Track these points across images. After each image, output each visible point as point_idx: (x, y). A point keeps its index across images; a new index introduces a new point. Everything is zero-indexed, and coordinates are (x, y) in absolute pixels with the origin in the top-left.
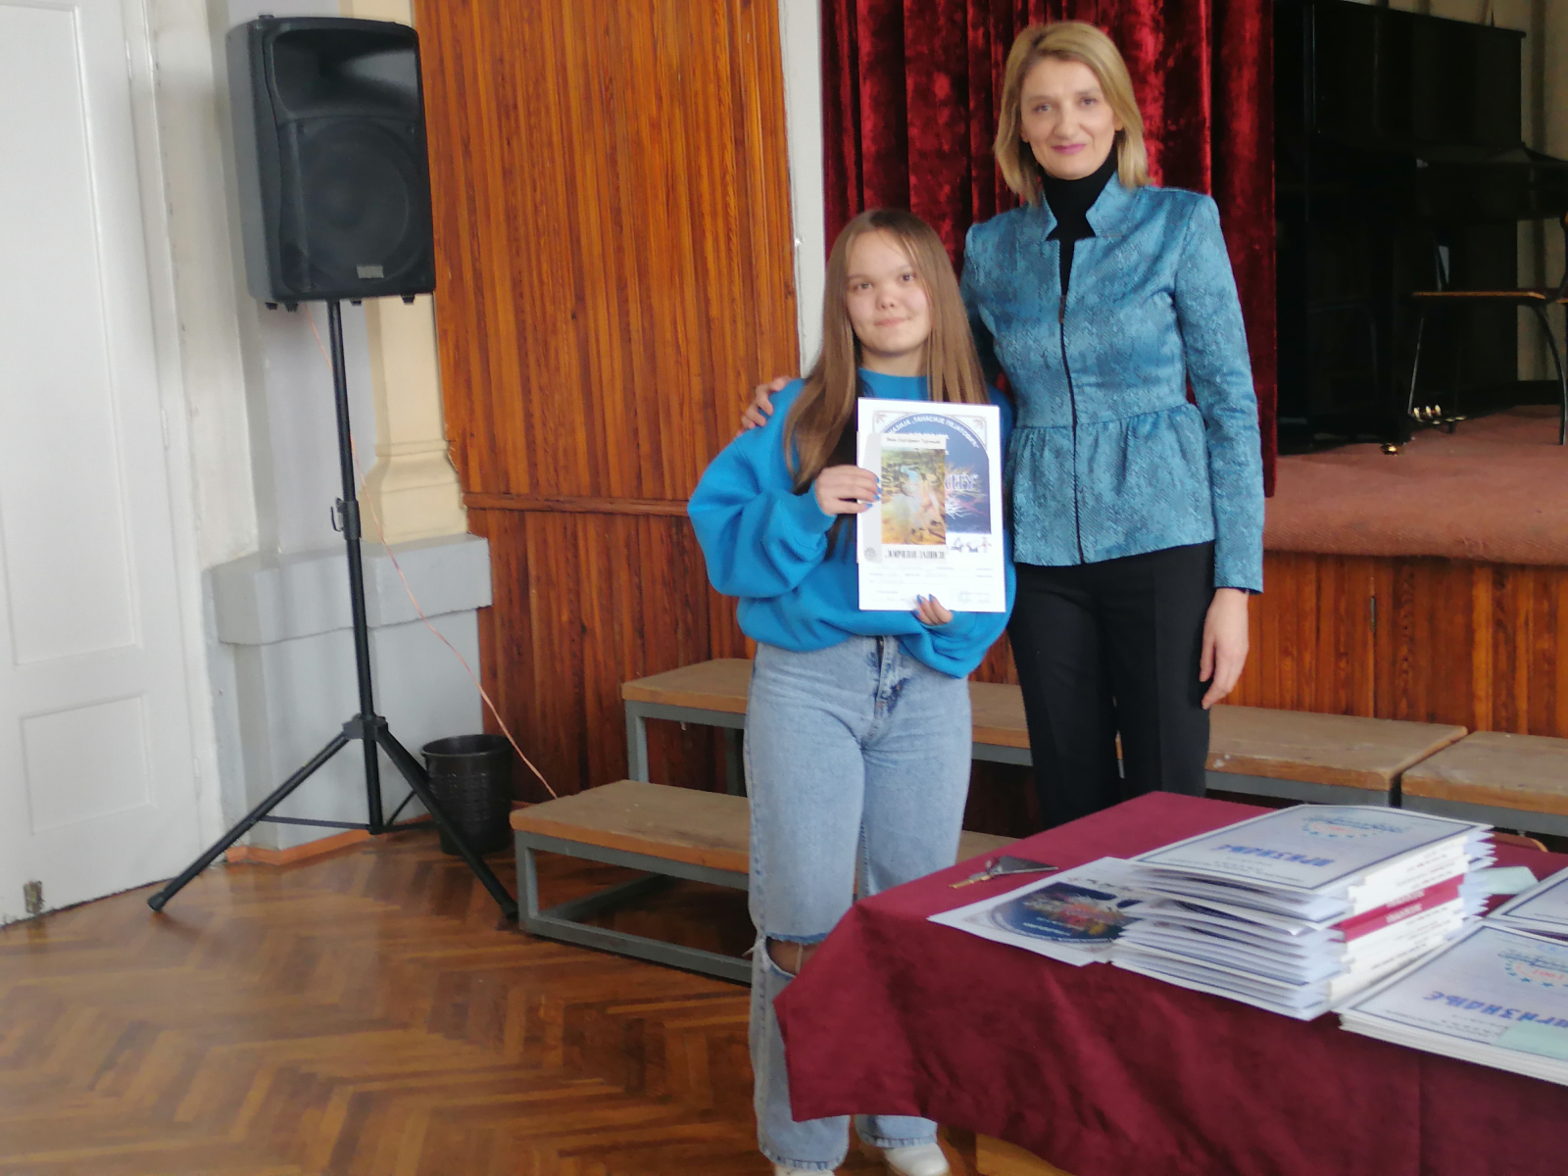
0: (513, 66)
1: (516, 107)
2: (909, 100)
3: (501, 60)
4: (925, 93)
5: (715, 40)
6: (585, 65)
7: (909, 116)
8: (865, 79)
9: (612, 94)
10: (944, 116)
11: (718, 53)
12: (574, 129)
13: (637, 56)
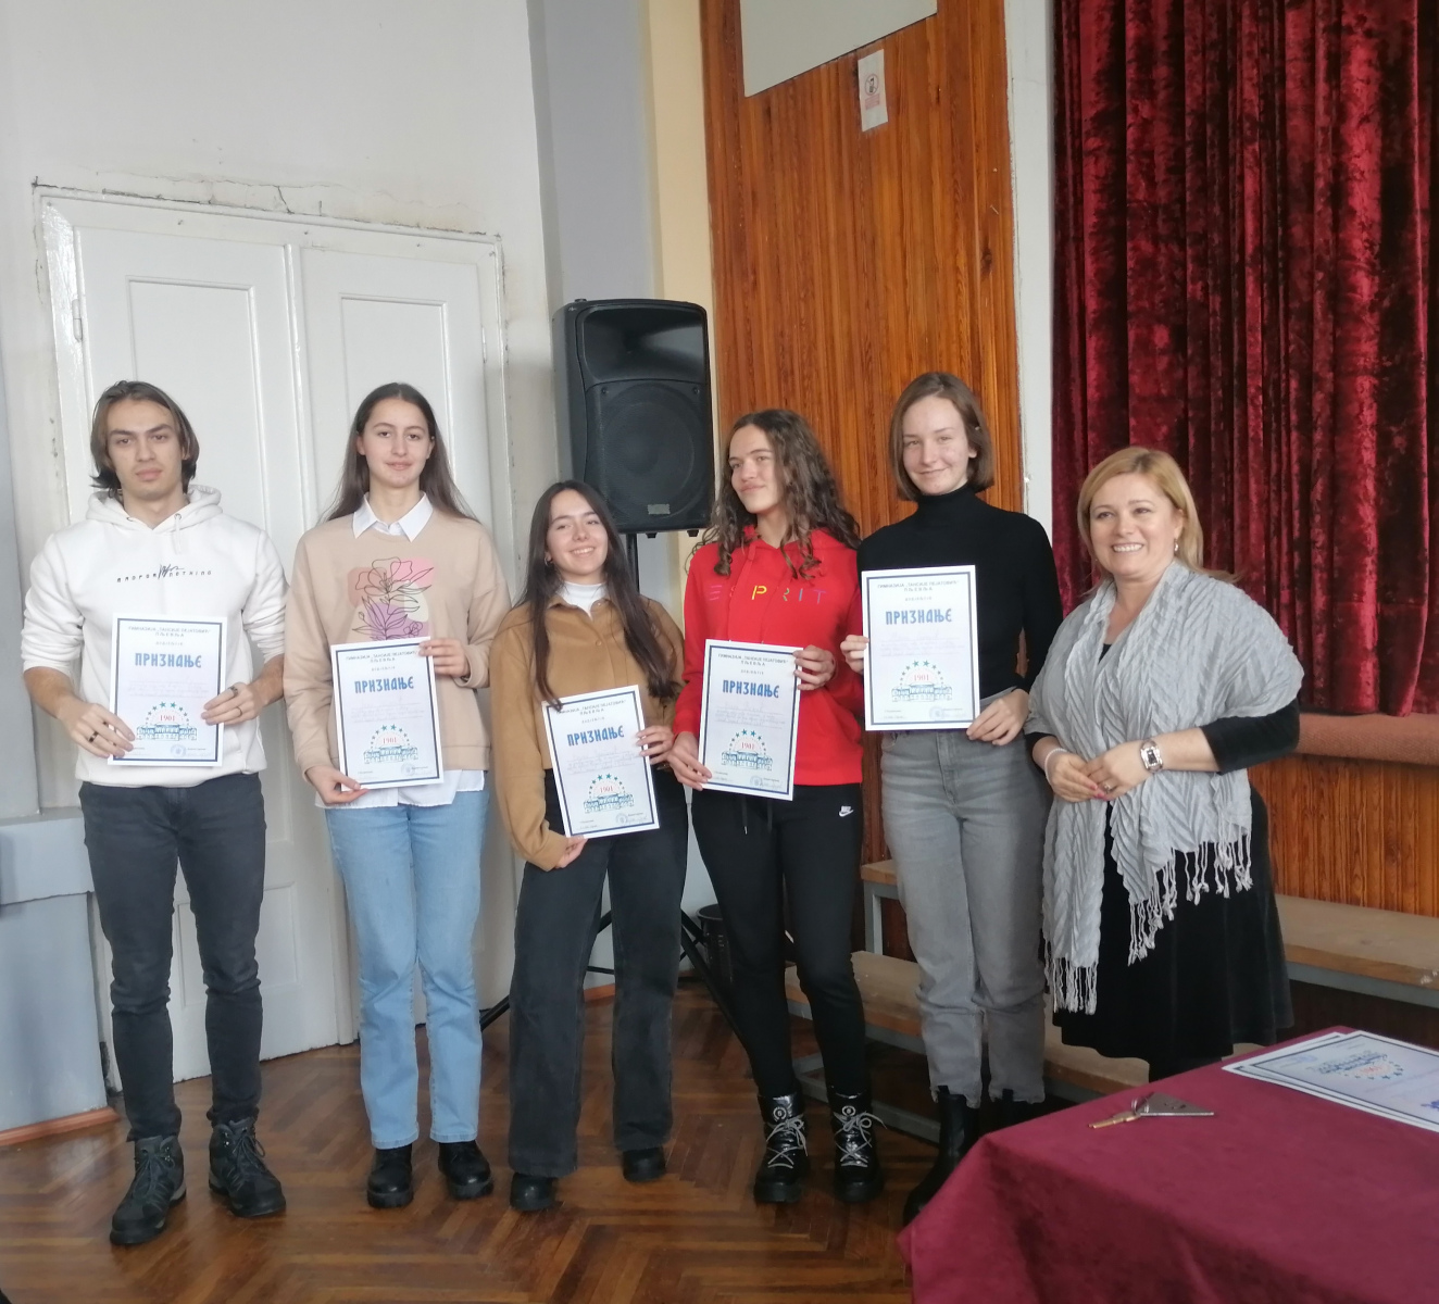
0: (791, 340)
1: (792, 372)
2: (1130, 351)
3: (782, 334)
4: (1145, 344)
5: (958, 307)
6: (849, 334)
7: (1130, 365)
8: (1090, 333)
9: (871, 358)
10: (1162, 363)
11: (960, 317)
12: (840, 389)
13: (892, 325)
